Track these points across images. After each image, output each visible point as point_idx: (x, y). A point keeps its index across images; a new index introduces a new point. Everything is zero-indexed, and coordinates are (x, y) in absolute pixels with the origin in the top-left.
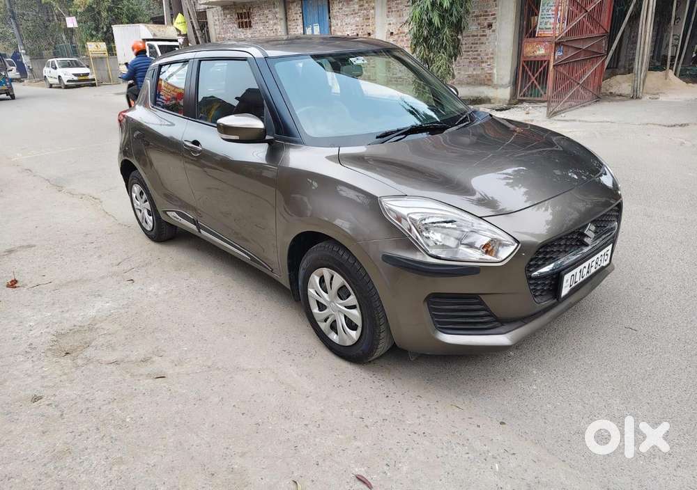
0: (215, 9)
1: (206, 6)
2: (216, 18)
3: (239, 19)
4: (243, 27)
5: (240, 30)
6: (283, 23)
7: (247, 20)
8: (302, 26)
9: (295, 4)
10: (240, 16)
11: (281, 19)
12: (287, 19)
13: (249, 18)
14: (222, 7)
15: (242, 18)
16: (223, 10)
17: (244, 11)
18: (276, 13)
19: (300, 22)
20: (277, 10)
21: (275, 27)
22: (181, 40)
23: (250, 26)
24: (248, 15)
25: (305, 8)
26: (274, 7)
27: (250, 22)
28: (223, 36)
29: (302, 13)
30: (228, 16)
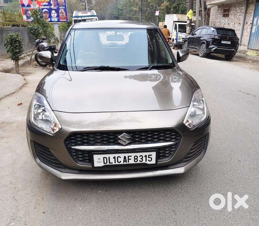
0: (214, 7)
1: (211, 6)
2: (214, 12)
3: (224, 12)
4: (224, 17)
5: (223, 18)
6: (243, 15)
7: (228, 13)
8: (253, 17)
9: (252, 5)
10: (225, 11)
11: (243, 13)
12: (246, 12)
13: (229, 12)
14: (218, 6)
15: (225, 12)
16: (218, 8)
17: (227, 8)
18: (242, 9)
19: (252, 14)
20: (243, 8)
21: (240, 17)
22: (188, 22)
23: (228, 16)
24: (228, 11)
25: (257, 7)
26: (242, 6)
27: (229, 14)
28: (215, 21)
29: (255, 9)
30: (220, 11)
